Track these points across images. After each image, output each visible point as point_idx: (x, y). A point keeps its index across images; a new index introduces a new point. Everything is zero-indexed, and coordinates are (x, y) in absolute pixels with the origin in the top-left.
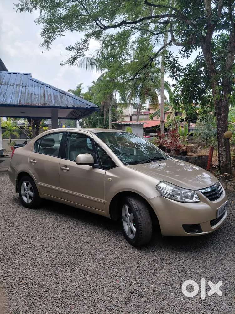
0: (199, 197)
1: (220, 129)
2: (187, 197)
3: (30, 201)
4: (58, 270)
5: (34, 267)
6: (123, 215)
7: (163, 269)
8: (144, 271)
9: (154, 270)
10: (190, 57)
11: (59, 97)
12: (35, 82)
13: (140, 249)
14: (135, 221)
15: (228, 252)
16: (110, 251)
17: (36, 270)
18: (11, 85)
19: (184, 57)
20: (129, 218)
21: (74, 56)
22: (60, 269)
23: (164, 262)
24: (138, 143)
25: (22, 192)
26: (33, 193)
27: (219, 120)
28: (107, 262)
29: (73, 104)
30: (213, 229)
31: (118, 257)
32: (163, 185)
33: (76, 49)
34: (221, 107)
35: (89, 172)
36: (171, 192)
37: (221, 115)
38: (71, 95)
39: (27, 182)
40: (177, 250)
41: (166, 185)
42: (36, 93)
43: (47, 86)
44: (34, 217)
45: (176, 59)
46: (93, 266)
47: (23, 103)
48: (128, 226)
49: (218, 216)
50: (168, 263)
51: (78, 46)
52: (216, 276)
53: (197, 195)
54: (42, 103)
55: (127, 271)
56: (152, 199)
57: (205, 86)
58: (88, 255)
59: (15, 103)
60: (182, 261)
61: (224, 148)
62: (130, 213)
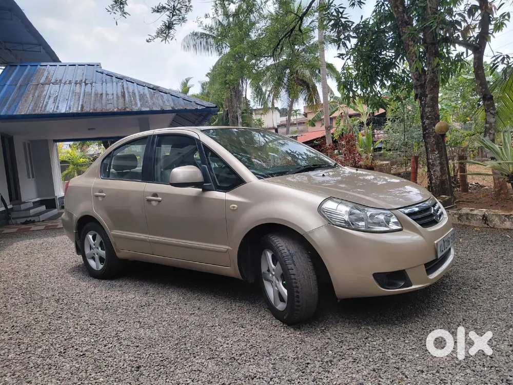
0: (400, 221)
1: (427, 122)
2: (379, 224)
3: (101, 267)
4: (144, 376)
5: (99, 374)
6: (264, 269)
7: (343, 359)
8: (307, 365)
9: (327, 362)
10: (364, 3)
11: (148, 96)
12: (107, 75)
13: (299, 328)
14: (285, 277)
15: (464, 320)
16: (244, 335)
17: (101, 379)
18: (67, 83)
19: (353, 4)
20: (274, 273)
21: (167, 22)
22: (148, 373)
23: (344, 347)
25: (87, 251)
26: (104, 252)
27: (423, 106)
28: (237, 354)
29: (172, 105)
30: (430, 279)
31: (258, 344)
32: (330, 205)
33: (168, 9)
34: (425, 83)
35: (196, 199)
36: (346, 218)
37: (426, 96)
38: (167, 92)
39: (94, 232)
40: (368, 324)
41: (336, 204)
42: (110, 92)
43: (127, 81)
44: (109, 291)
45: (341, 10)
46: (211, 365)
47: (88, 109)
48: (275, 289)
49: (439, 255)
50: (353, 347)
51: (173, 3)
52: (446, 363)
53: (398, 219)
54: (120, 108)
55: (275, 368)
56: (312, 232)
57: (394, 54)
58: (201, 346)
59: (74, 110)
60: (378, 342)
61: (437, 153)
62: (275, 264)
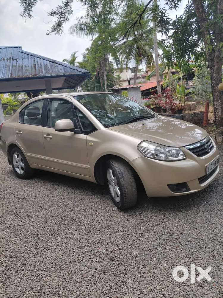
0: (185, 154)
1: (214, 82)
2: (172, 156)
3: (22, 172)
4: (40, 241)
5: (17, 238)
6: (109, 179)
7: (148, 232)
8: (128, 235)
9: (139, 234)
10: (178, 7)
11: (49, 66)
12: (25, 54)
13: (127, 212)
14: (119, 184)
15: (220, 209)
16: (96, 216)
17: (18, 242)
18: (2, 59)
19: (171, 8)
20: (113, 181)
21: (58, 22)
22: (43, 239)
23: (150, 225)
24: (131, 107)
25: (15, 164)
26: (24, 164)
27: (212, 73)
28: (91, 228)
29: (63, 72)
30: (202, 187)
31: (103, 222)
32: (145, 145)
33: (58, 14)
34: (214, 58)
36: (153, 152)
37: (214, 67)
38: (61, 63)
39: (17, 153)
40: (165, 211)
41: (148, 144)
42: (27, 65)
43: (37, 57)
44: (26, 187)
45: (164, 12)
46: (76, 234)
47: (15, 76)
48: (115, 190)
49: (208, 173)
50: (155, 225)
51: (60, 10)
52: (205, 237)
53: (183, 152)
54: (33, 75)
55: (110, 237)
57: (197, 38)
58: (72, 223)
59: (7, 76)
60: (169, 222)
61: (219, 101)
62: (114, 177)
